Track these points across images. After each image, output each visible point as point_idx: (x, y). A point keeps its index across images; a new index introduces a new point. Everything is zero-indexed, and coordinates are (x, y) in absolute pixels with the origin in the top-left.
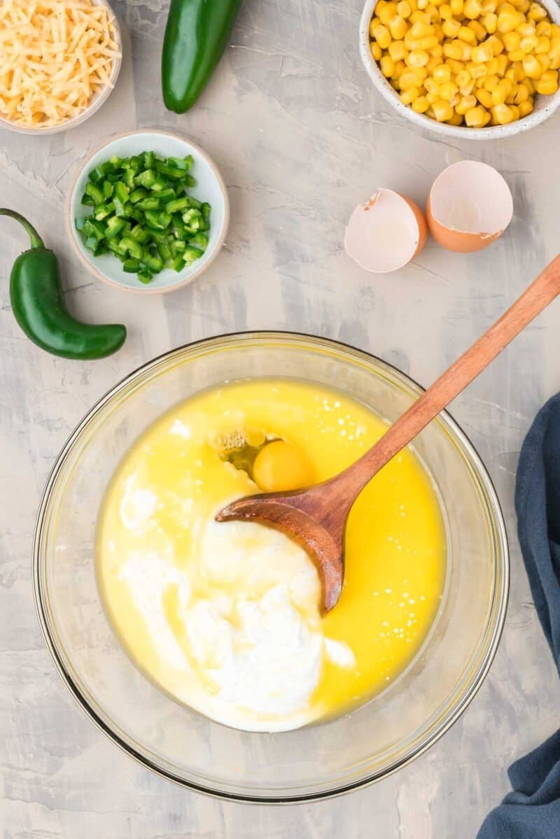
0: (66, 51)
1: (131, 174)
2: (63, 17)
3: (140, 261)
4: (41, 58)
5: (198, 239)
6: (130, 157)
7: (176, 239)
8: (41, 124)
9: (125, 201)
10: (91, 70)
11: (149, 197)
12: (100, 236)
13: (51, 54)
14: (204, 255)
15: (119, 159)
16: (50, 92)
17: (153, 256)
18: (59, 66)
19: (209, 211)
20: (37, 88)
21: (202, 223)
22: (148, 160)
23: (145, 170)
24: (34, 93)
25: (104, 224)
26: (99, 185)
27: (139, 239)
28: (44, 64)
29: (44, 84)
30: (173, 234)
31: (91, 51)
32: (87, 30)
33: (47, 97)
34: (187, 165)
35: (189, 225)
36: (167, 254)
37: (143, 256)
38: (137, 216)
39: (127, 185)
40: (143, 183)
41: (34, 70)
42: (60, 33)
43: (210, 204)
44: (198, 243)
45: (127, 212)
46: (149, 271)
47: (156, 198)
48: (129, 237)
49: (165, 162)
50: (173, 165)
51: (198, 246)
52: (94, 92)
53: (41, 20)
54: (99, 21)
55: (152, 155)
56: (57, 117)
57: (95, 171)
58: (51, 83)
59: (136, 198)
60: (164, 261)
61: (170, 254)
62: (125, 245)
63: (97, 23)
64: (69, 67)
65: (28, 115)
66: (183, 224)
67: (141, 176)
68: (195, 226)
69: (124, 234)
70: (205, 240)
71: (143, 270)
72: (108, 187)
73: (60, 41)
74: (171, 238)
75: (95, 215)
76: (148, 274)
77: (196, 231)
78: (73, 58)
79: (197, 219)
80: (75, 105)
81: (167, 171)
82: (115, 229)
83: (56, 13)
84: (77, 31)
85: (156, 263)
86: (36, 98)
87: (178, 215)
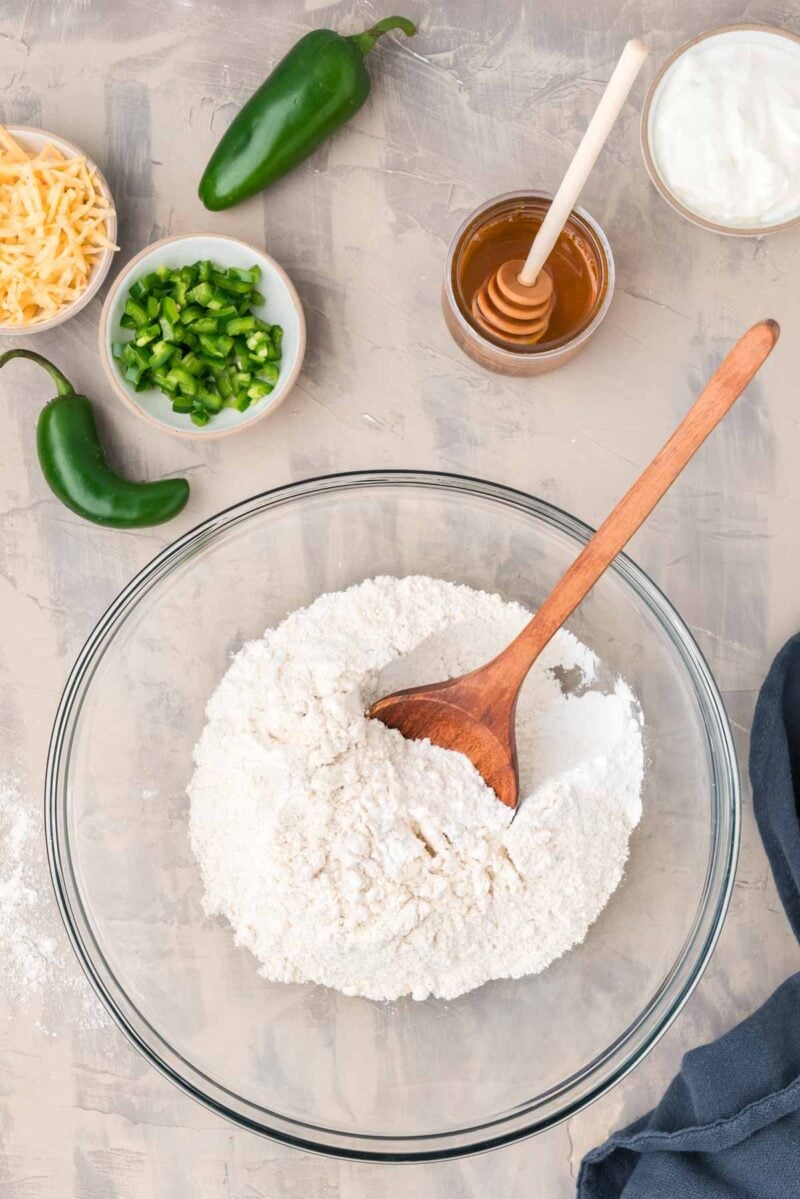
0: (45, 223)
1: (182, 288)
2: (33, 181)
3: (194, 398)
4: (17, 237)
5: (267, 370)
6: (181, 268)
7: (238, 371)
8: (36, 319)
9: (174, 321)
10: (80, 239)
11: (205, 317)
12: (143, 365)
13: (27, 230)
14: (274, 391)
15: (168, 270)
16: (37, 277)
17: (210, 391)
18: (40, 242)
19: (281, 336)
20: (21, 276)
21: (271, 349)
22: (204, 271)
23: (200, 283)
24: (18, 283)
25: (148, 350)
26: (143, 303)
27: (193, 369)
28: (22, 244)
29: (30, 270)
30: (236, 365)
31: (76, 216)
32: (65, 191)
33: (36, 284)
34: (253, 277)
35: (255, 352)
36: (228, 389)
37: (197, 392)
38: (189, 340)
39: (177, 302)
40: (197, 300)
41: (11, 255)
42: (33, 201)
43: (282, 327)
44: (266, 375)
45: (178, 335)
46: (205, 411)
47: (213, 318)
48: (180, 367)
49: (226, 272)
50: (235, 277)
51: (267, 379)
52: (91, 265)
53: (7, 192)
54: (78, 176)
55: (210, 265)
56: (53, 305)
57: (137, 284)
58: (37, 265)
59: (188, 318)
60: (224, 398)
61: (231, 389)
62: (175, 378)
63: (76, 179)
64: (54, 240)
65: (17, 311)
66: (248, 351)
67: (195, 290)
68: (263, 353)
69: (174, 364)
70: (275, 371)
71: (199, 410)
72: (154, 306)
73: (36, 211)
74: (233, 369)
75: (137, 340)
76: (205, 414)
77: (263, 360)
78: (56, 228)
79: (265, 345)
80: (72, 286)
81: (228, 285)
82: (163, 356)
83: (23, 178)
84: (54, 194)
85: (214, 400)
86: (22, 288)
87: (241, 339)
